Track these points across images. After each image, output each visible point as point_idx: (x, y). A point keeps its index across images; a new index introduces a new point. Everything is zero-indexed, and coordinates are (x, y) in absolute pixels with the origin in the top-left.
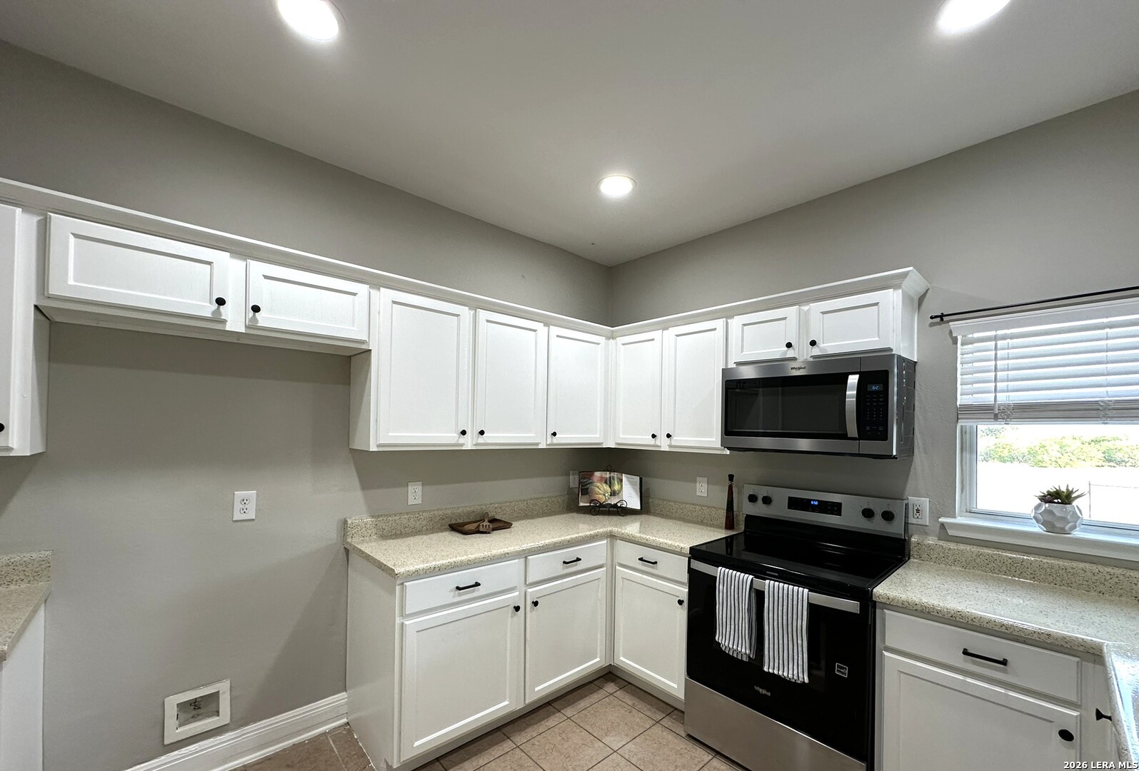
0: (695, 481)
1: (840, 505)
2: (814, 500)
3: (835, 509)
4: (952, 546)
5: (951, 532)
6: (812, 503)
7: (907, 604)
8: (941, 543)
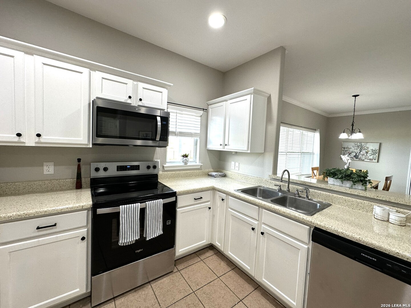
0: (42, 166)
1: (139, 166)
2: (128, 166)
3: (137, 168)
4: (166, 173)
5: (165, 169)
6: (128, 167)
7: (184, 192)
8: (164, 173)
